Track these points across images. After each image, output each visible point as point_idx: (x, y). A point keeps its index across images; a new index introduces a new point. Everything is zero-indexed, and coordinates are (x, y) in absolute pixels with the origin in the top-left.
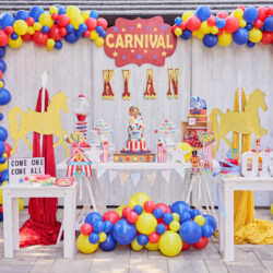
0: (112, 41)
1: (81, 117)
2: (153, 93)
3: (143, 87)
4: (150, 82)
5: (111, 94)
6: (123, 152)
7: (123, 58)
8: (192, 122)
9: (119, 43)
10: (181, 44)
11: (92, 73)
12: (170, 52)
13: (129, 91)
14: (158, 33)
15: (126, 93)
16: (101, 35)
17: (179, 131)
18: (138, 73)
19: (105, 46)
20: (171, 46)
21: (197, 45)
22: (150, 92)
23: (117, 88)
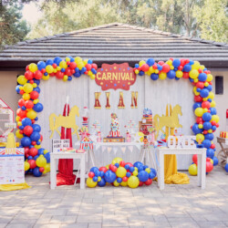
0: (99, 76)
1: (85, 119)
2: (123, 105)
3: (117, 102)
4: (121, 99)
5: (99, 106)
6: (108, 137)
7: (106, 86)
8: (144, 121)
9: (104, 78)
10: (139, 78)
11: (89, 94)
12: (132, 83)
13: (110, 103)
14: (126, 72)
15: (108, 105)
16: (94, 73)
17: (137, 126)
18: (114, 94)
19: (96, 79)
20: (132, 79)
21: (147, 78)
22: (121, 104)
23: (103, 102)
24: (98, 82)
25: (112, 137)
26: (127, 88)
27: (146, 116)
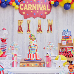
2: (41, 30)
3: (36, 28)
4: (39, 26)
5: (22, 31)
6: (26, 60)
9: (26, 8)
10: (53, 9)
11: (13, 21)
13: (30, 29)
15: (29, 30)
18: (34, 22)
20: (49, 10)
22: (40, 30)
24: (21, 12)
25: (30, 61)
26: (44, 17)
27: (65, 38)
